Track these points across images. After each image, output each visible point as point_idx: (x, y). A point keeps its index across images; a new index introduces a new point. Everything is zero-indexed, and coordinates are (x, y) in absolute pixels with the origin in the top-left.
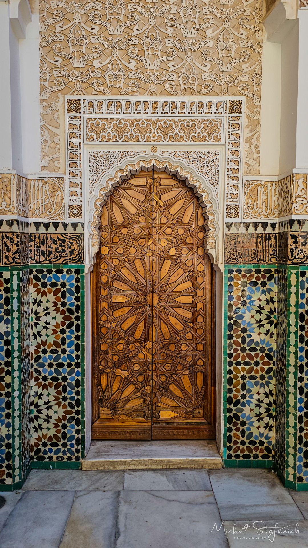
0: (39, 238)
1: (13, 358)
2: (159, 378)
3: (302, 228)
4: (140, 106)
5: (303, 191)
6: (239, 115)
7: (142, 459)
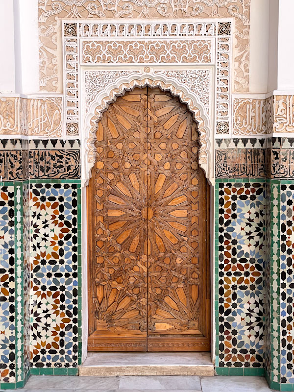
0: (38, 154)
1: (17, 266)
2: (154, 291)
3: (282, 145)
4: (133, 29)
5: (283, 111)
6: (228, 36)
7: (136, 366)
